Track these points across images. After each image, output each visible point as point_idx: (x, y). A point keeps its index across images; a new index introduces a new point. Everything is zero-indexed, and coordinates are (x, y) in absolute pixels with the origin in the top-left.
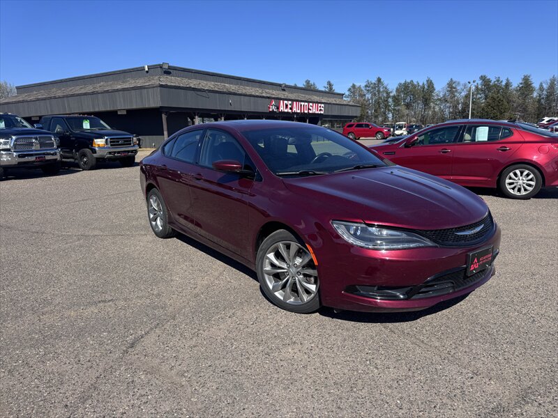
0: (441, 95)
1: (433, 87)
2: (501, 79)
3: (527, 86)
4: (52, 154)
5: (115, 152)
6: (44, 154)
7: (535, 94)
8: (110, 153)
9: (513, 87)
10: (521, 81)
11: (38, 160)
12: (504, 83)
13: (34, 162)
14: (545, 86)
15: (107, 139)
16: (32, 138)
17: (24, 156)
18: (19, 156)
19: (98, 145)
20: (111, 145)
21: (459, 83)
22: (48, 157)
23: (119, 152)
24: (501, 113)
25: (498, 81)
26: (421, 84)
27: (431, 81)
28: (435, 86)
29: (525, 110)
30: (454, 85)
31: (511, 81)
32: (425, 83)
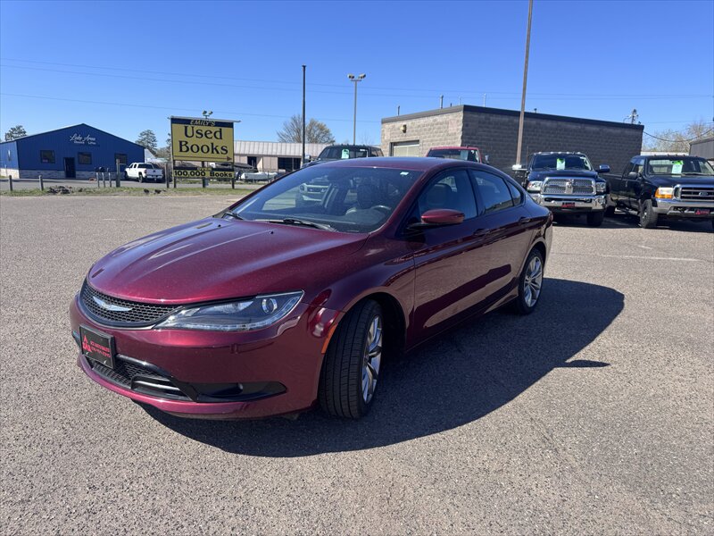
4: (585, 202)
5: (685, 208)
6: (575, 200)
8: (676, 208)
11: (565, 206)
13: (560, 208)
15: (677, 189)
16: (566, 181)
17: (550, 200)
18: (546, 200)
19: (663, 195)
20: (682, 197)
22: (578, 205)
23: (691, 209)
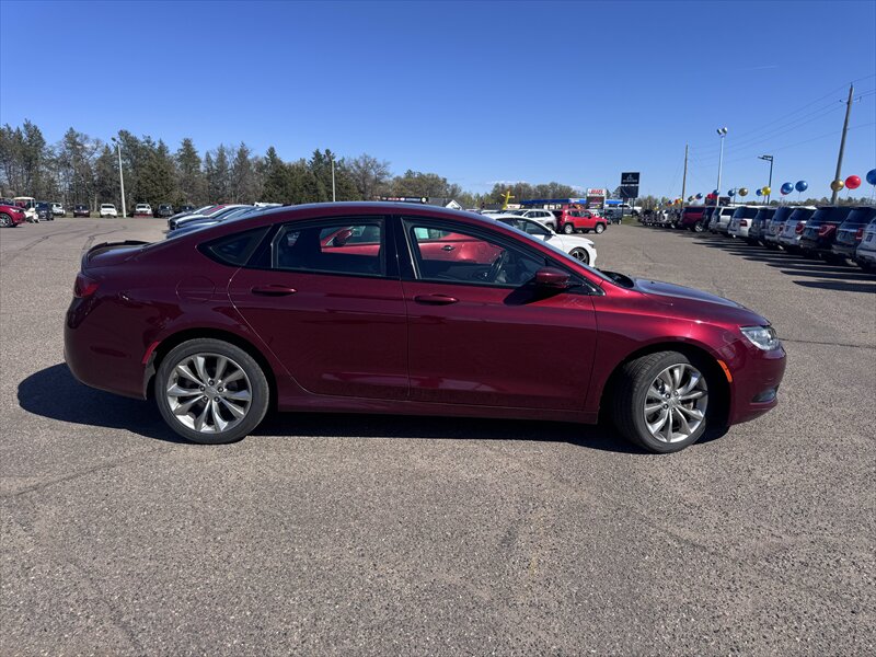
0: (57, 152)
1: (41, 138)
2: (153, 140)
3: (188, 154)
7: (202, 168)
9: (170, 153)
10: (182, 147)
12: (157, 146)
14: (214, 158)
21: (86, 138)
24: (167, 191)
25: (148, 142)
26: (14, 130)
27: (36, 128)
28: (43, 136)
29: (192, 188)
30: (78, 140)
31: (166, 144)
32: (22, 129)
